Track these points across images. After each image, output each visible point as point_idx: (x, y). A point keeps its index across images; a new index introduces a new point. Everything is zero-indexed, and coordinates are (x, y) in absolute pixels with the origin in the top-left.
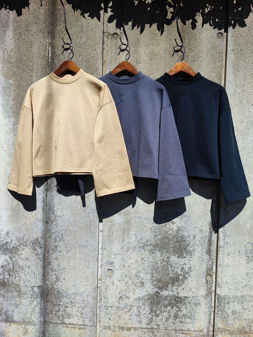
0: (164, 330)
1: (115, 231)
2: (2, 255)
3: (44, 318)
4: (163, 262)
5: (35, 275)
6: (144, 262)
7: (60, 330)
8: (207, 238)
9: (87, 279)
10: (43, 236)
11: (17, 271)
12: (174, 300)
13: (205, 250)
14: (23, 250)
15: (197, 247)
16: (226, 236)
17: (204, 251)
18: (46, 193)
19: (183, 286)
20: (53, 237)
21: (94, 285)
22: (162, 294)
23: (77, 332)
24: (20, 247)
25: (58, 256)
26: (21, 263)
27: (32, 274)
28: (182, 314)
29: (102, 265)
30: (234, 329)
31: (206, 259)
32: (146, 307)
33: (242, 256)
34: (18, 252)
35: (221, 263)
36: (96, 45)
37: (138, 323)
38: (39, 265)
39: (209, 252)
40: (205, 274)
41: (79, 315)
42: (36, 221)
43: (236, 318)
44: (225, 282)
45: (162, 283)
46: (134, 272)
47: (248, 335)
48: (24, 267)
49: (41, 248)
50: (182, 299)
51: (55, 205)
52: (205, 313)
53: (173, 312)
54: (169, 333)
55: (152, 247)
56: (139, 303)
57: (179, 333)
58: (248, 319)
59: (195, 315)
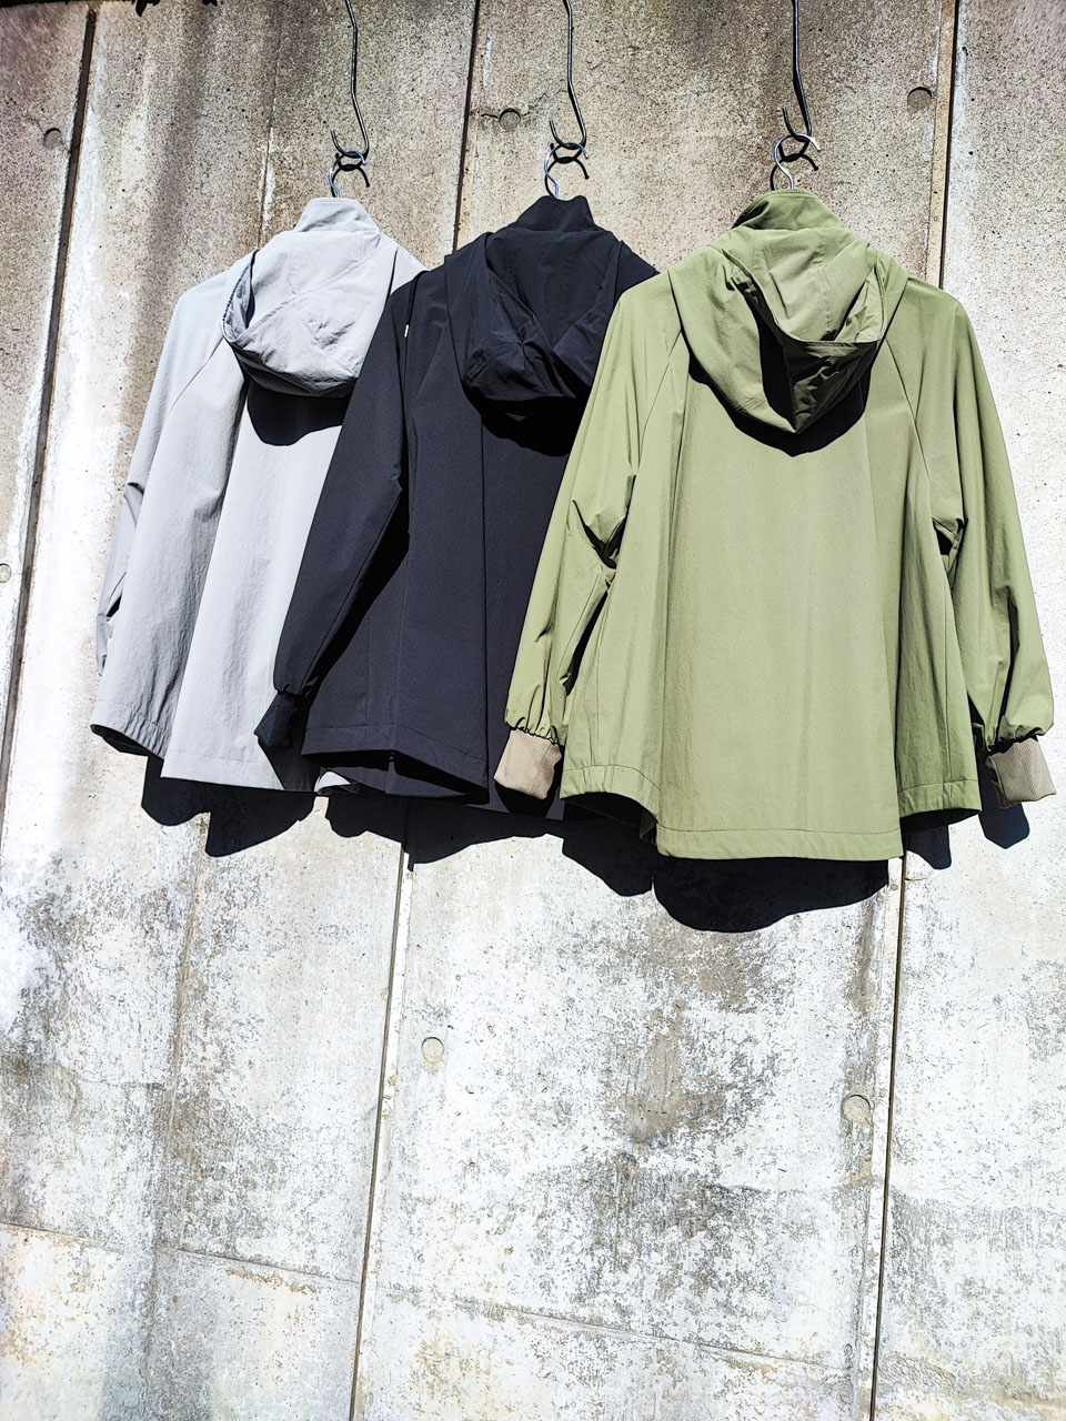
0: (649, 1339)
1: (462, 874)
2: (29, 947)
3: (160, 1226)
4: (656, 1022)
5: (143, 1038)
6: (575, 1017)
7: (213, 1286)
8: (853, 930)
9: (339, 1069)
10: (182, 881)
11: (76, 1014)
12: (695, 1199)
13: (838, 985)
14: (108, 930)
15: (806, 965)
16: (938, 924)
17: (836, 985)
19: (741, 1138)
20: (221, 885)
21: (363, 1099)
22: (646, 1165)
23: (282, 1300)
24: (97, 918)
25: (234, 966)
26: (97, 983)
27: (132, 1031)
28: (732, 1270)
29: (404, 1017)
30: (972, 1366)
31: (846, 1021)
32: (572, 1219)
33: (1012, 1019)
34: (87, 938)
35: (914, 1050)
36: (436, 155)
37: (538, 1290)
38: (159, 996)
39: (858, 991)
40: (840, 1090)
41: (296, 1224)
43: (983, 1319)
44: (930, 1137)
45: (649, 1118)
46: (533, 1057)
47: (1039, 1407)
48: (103, 1001)
49: (173, 926)
50: (733, 1198)
52: (839, 1275)
53: (693, 1256)
54: (669, 1351)
55: (612, 954)
56: (546, 1198)
57: (717, 1357)
58: (1041, 1329)
59: (789, 1281)
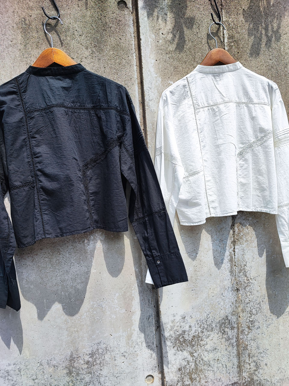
2: (178, 353)
10: (233, 312)
11: (201, 370)
14: (208, 337)
18: (233, 247)
20: (247, 309)
24: (203, 334)
26: (207, 357)
27: (223, 368)
34: (201, 342)
42: (222, 292)
48: (211, 362)
49: (232, 328)
51: (246, 262)
